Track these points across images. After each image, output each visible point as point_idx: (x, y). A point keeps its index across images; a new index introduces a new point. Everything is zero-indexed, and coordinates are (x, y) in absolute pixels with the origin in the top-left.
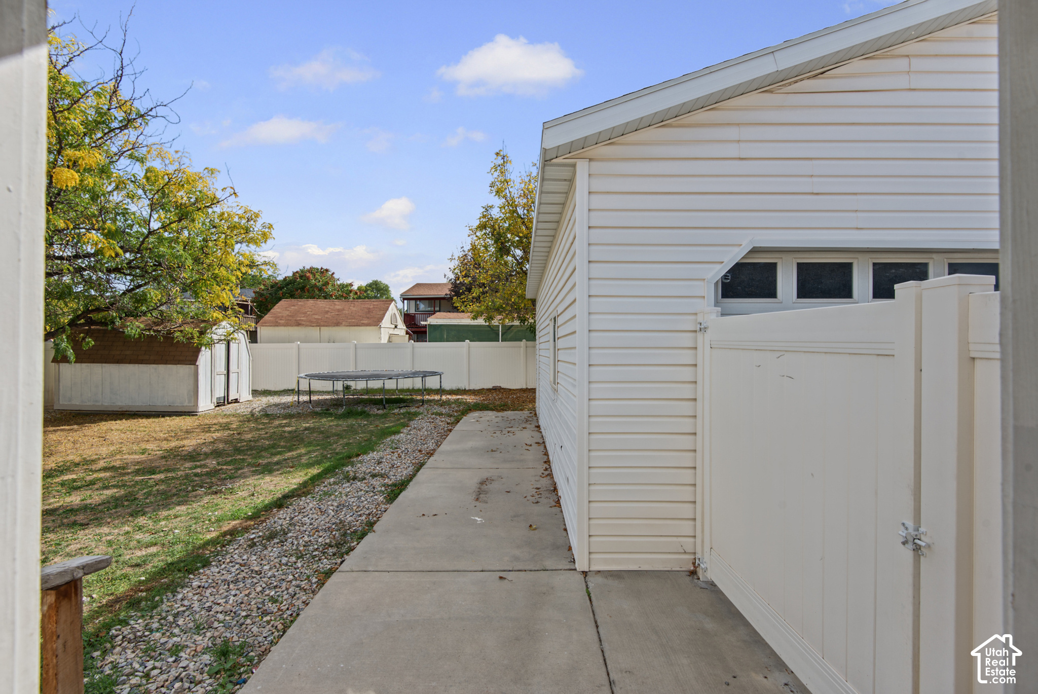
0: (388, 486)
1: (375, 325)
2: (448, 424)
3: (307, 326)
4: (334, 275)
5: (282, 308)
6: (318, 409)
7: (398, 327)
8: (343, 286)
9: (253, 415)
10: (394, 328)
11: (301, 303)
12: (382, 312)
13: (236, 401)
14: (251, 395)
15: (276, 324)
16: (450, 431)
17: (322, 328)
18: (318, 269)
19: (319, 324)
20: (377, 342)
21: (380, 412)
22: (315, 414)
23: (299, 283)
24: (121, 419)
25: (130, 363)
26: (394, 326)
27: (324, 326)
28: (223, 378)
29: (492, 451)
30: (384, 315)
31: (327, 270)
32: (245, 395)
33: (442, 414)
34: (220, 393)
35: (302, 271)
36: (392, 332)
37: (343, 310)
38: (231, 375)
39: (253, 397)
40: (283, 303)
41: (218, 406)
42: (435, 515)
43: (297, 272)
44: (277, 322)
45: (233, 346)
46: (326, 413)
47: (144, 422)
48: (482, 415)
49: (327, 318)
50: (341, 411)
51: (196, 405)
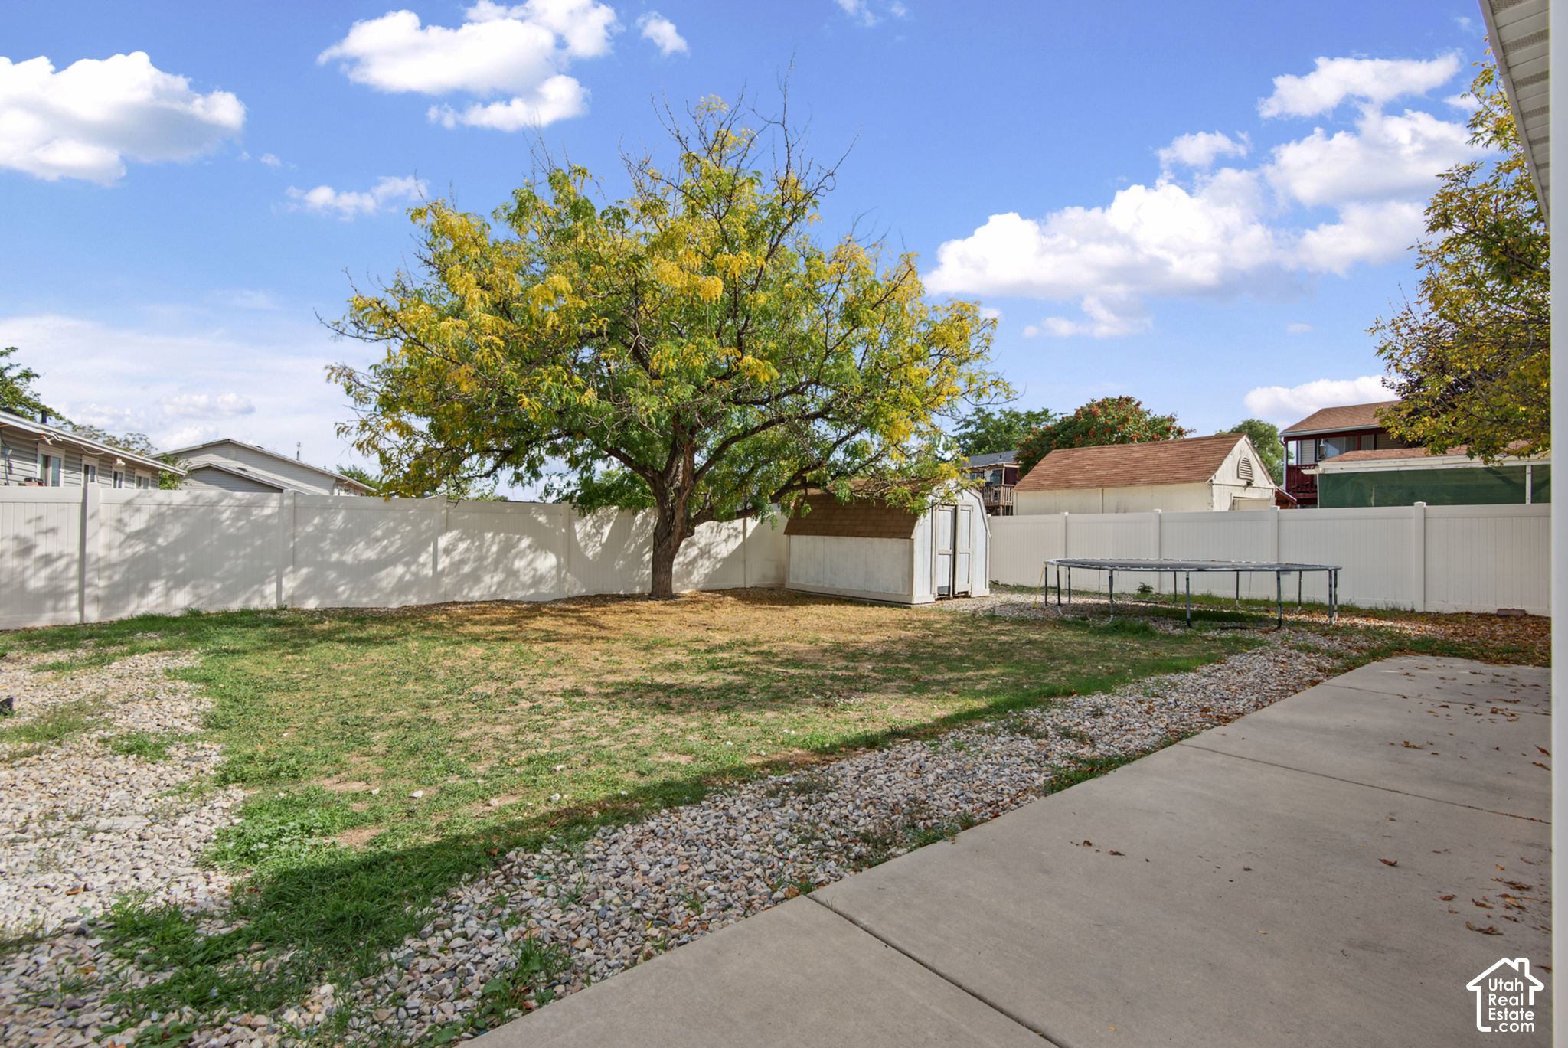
0: (1078, 760)
1: (1199, 481)
2: (1319, 670)
3: (1082, 487)
4: (1140, 407)
5: (1050, 463)
6: (1069, 617)
7: (1254, 485)
8: (1155, 422)
9: (974, 615)
10: (1245, 487)
11: (1078, 452)
12: (1217, 457)
13: (966, 595)
14: (988, 589)
15: (1038, 487)
16: (1314, 683)
17: (1106, 489)
18: (1113, 400)
19: (1102, 484)
20: (1205, 510)
21: (1178, 632)
22: (1062, 623)
23: (1082, 424)
24: (830, 604)
25: (847, 535)
26: (1244, 483)
27: (1108, 486)
28: (947, 560)
29: (1407, 745)
30: (1221, 462)
31: (1128, 400)
32: (979, 588)
33: (1317, 650)
34: (943, 580)
35: (1089, 406)
36: (1239, 493)
37: (1146, 458)
38: (958, 556)
39: (991, 591)
40: (1053, 456)
41: (941, 599)
42: (1117, 853)
43: (1082, 409)
44: (1039, 484)
45: (963, 516)
46: (1077, 624)
47: (850, 610)
48: (1427, 664)
49: (1116, 473)
50: (1107, 622)
51: (911, 594)
